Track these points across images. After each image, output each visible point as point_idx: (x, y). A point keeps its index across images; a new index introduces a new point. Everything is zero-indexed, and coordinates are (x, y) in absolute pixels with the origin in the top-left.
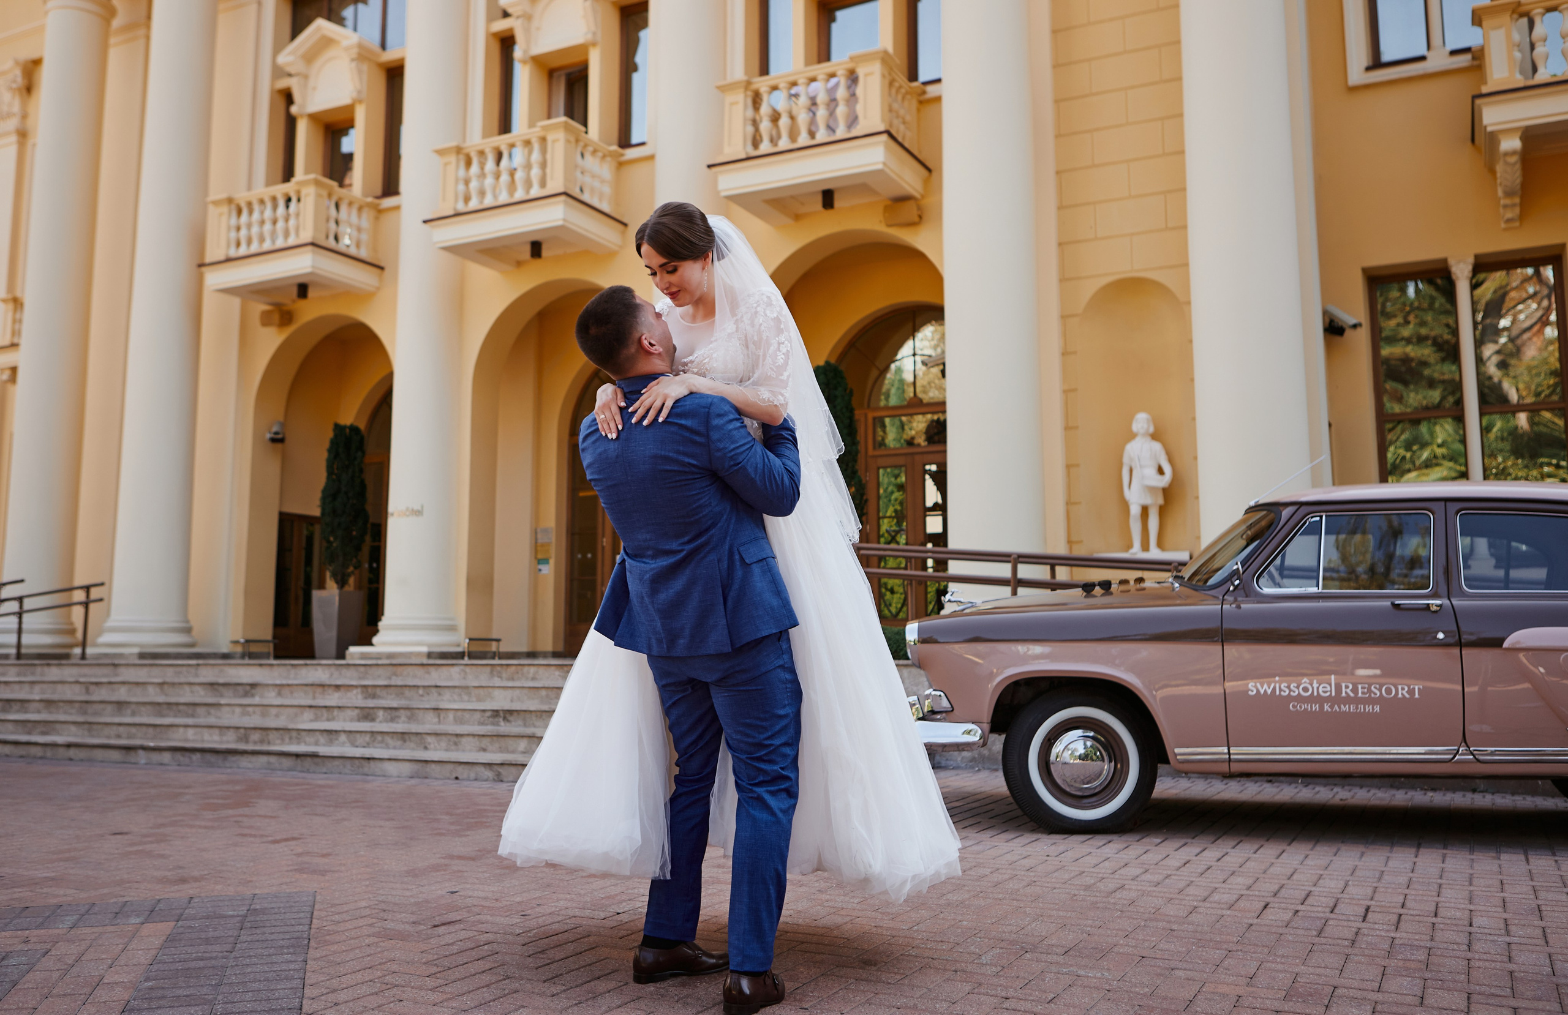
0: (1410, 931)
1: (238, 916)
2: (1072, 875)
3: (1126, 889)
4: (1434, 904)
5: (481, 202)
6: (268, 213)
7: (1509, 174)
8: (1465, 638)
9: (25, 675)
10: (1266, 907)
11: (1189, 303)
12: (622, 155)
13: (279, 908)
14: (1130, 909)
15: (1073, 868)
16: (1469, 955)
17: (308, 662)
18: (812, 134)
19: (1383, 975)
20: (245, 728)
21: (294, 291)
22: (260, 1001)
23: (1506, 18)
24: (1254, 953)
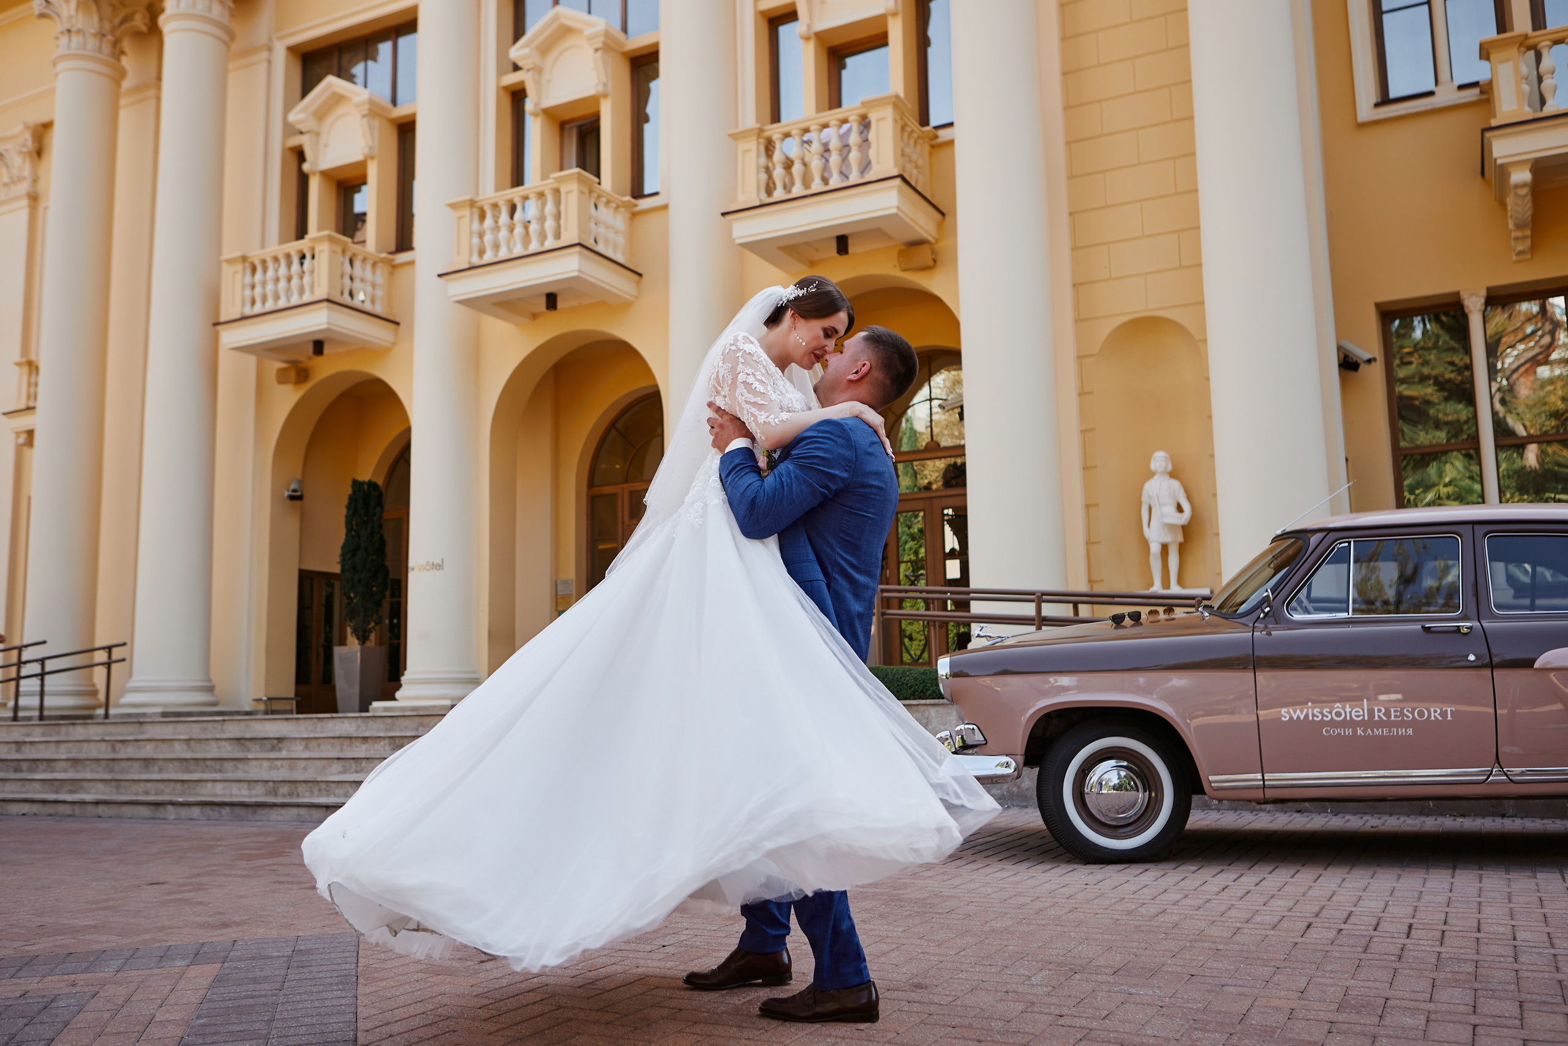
0: (1455, 945)
1: (284, 956)
2: (1113, 901)
3: (1168, 914)
4: (1476, 920)
5: (496, 255)
6: (283, 270)
7: (1519, 206)
8: (1496, 660)
9: (51, 735)
10: (1309, 926)
11: (1205, 341)
12: (636, 205)
13: (324, 948)
14: (1174, 931)
15: (1113, 895)
16: (1516, 966)
17: (335, 715)
18: (825, 181)
19: (1433, 986)
20: (274, 782)
21: (310, 348)
22: (315, 1034)
23: (1513, 51)
24: (1303, 969)
